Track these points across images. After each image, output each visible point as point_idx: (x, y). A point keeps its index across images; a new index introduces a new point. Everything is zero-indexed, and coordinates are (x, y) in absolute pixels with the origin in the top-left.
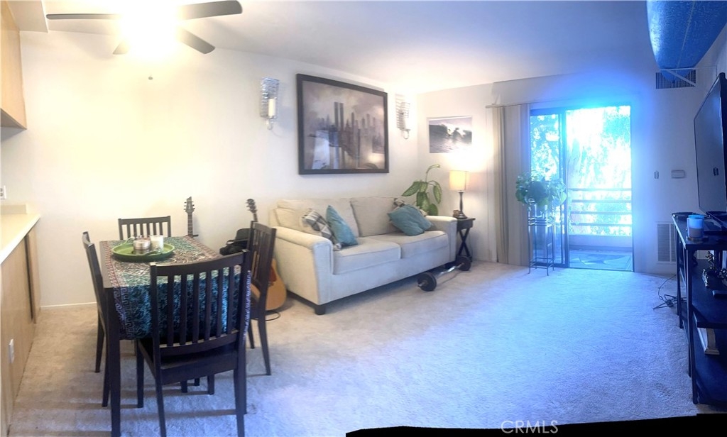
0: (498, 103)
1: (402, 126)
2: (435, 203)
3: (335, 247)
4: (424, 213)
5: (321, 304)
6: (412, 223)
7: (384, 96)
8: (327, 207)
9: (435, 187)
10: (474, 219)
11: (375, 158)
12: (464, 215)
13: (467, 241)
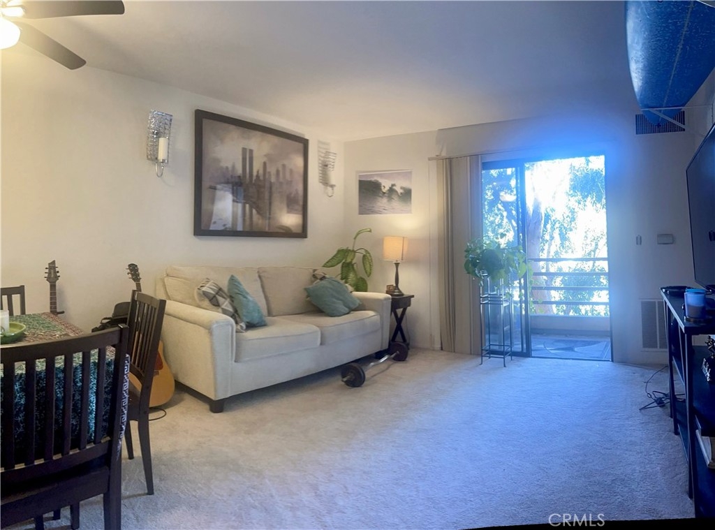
0: (444, 154)
1: (325, 181)
2: (365, 277)
3: (239, 327)
4: (350, 288)
5: (217, 399)
6: (334, 300)
7: (305, 143)
8: (229, 277)
9: (364, 256)
10: (413, 296)
11: (290, 220)
12: (400, 292)
13: (403, 325)
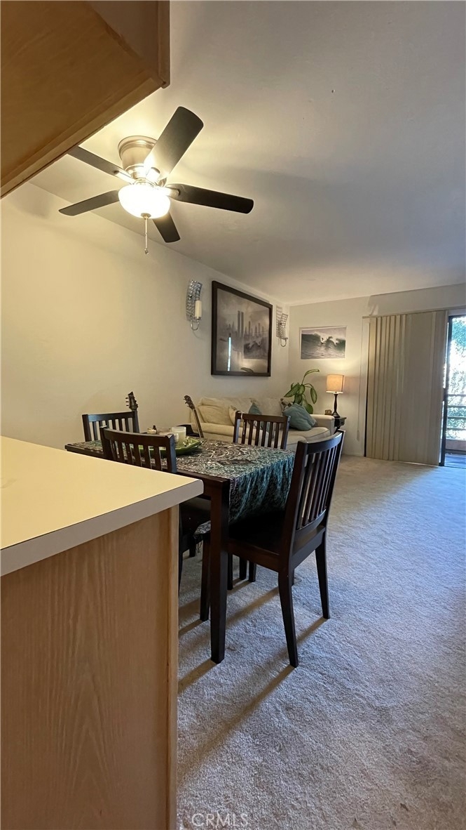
1: (280, 335)
2: (312, 404)
4: (306, 412)
6: (302, 419)
7: (270, 308)
9: (311, 389)
10: (345, 419)
12: (337, 414)
